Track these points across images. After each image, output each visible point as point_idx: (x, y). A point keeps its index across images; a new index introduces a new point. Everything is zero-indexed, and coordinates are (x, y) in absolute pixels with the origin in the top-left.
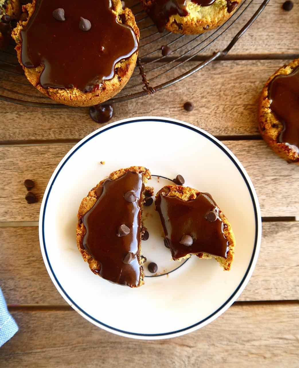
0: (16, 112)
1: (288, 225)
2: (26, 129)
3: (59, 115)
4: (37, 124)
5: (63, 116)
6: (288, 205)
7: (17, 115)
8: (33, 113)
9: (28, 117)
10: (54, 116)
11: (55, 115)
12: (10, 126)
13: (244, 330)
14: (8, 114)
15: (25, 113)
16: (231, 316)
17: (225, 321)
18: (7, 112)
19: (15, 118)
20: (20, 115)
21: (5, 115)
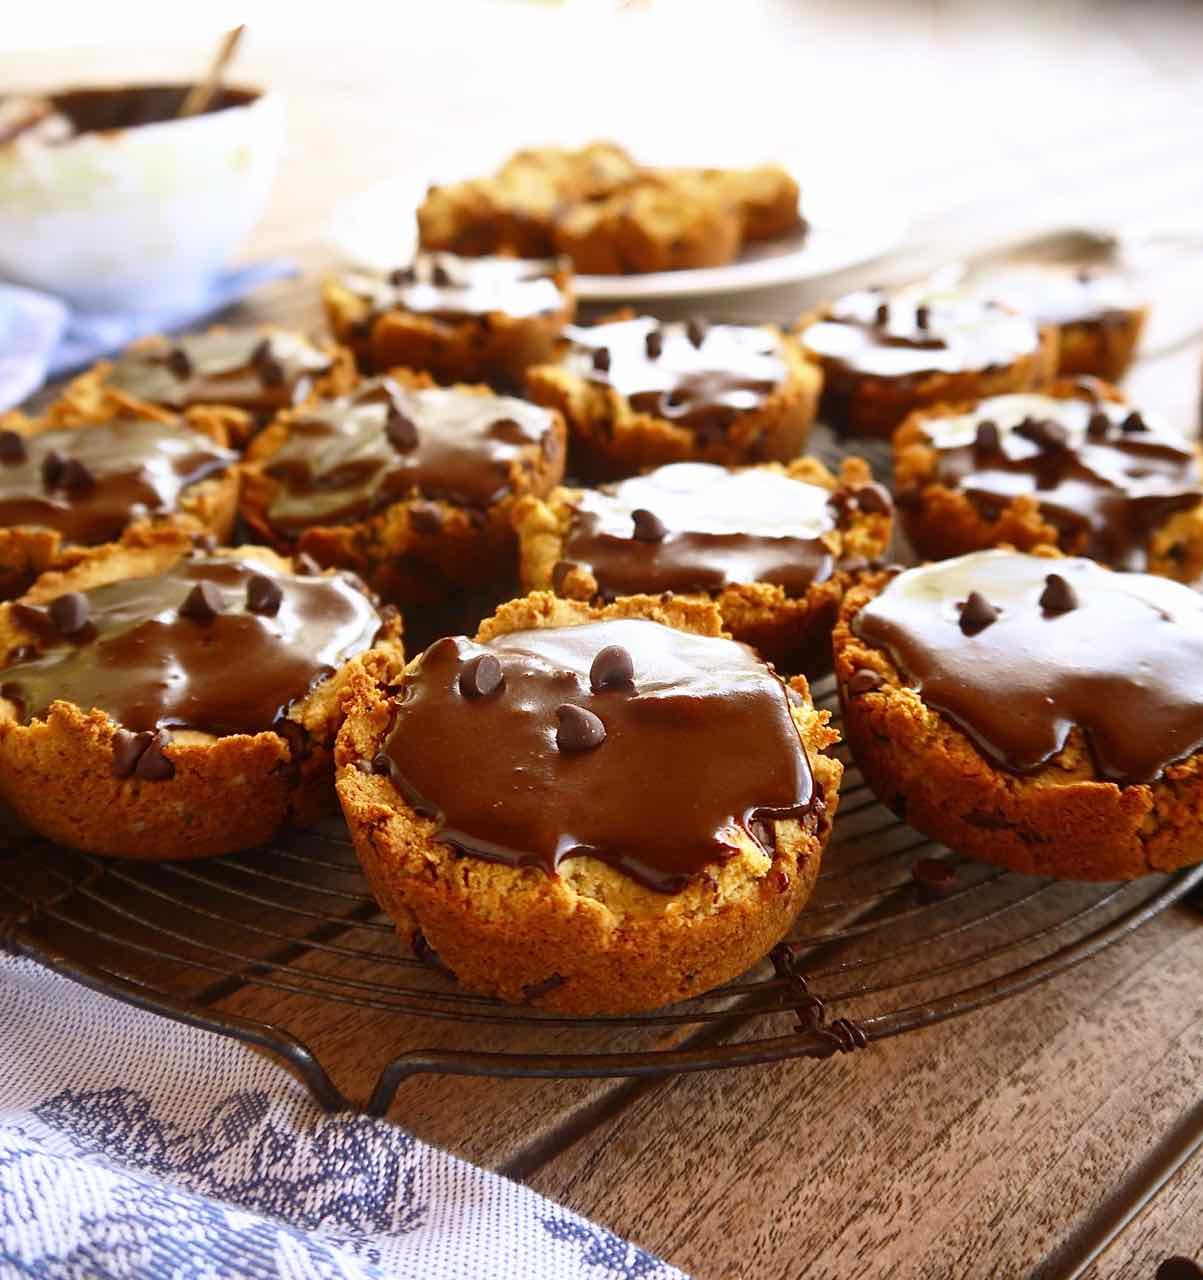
0: (1004, 1082)
2: (1108, 1104)
3: (1140, 984)
4: (1116, 1059)
5: (1155, 980)
7: (1021, 1085)
8: (1058, 1038)
9: (1062, 1063)
10: (1132, 997)
11: (1128, 992)
12: (1041, 1140)
14: (983, 1108)
15: (1036, 1062)
18: (975, 1104)
19: (1025, 1099)
20: (1026, 1079)
21: (978, 1117)
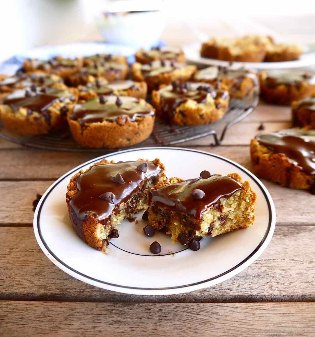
1: (308, 228)
6: (302, 214)
13: (288, 330)
16: (264, 312)
17: (257, 319)
